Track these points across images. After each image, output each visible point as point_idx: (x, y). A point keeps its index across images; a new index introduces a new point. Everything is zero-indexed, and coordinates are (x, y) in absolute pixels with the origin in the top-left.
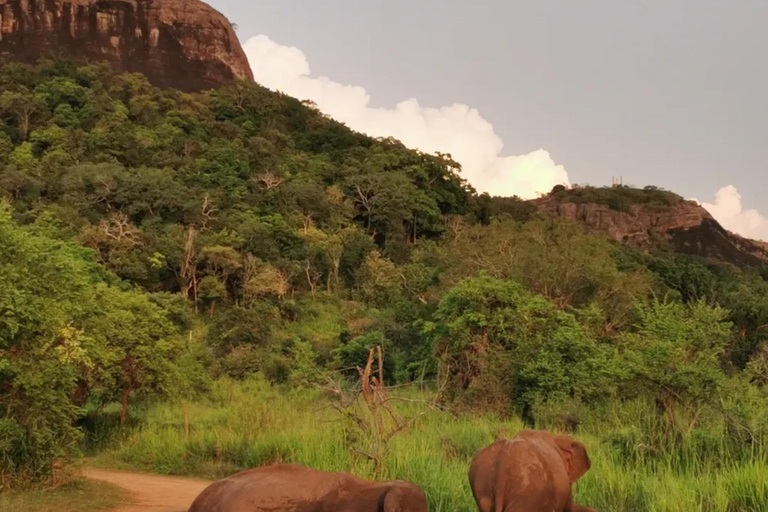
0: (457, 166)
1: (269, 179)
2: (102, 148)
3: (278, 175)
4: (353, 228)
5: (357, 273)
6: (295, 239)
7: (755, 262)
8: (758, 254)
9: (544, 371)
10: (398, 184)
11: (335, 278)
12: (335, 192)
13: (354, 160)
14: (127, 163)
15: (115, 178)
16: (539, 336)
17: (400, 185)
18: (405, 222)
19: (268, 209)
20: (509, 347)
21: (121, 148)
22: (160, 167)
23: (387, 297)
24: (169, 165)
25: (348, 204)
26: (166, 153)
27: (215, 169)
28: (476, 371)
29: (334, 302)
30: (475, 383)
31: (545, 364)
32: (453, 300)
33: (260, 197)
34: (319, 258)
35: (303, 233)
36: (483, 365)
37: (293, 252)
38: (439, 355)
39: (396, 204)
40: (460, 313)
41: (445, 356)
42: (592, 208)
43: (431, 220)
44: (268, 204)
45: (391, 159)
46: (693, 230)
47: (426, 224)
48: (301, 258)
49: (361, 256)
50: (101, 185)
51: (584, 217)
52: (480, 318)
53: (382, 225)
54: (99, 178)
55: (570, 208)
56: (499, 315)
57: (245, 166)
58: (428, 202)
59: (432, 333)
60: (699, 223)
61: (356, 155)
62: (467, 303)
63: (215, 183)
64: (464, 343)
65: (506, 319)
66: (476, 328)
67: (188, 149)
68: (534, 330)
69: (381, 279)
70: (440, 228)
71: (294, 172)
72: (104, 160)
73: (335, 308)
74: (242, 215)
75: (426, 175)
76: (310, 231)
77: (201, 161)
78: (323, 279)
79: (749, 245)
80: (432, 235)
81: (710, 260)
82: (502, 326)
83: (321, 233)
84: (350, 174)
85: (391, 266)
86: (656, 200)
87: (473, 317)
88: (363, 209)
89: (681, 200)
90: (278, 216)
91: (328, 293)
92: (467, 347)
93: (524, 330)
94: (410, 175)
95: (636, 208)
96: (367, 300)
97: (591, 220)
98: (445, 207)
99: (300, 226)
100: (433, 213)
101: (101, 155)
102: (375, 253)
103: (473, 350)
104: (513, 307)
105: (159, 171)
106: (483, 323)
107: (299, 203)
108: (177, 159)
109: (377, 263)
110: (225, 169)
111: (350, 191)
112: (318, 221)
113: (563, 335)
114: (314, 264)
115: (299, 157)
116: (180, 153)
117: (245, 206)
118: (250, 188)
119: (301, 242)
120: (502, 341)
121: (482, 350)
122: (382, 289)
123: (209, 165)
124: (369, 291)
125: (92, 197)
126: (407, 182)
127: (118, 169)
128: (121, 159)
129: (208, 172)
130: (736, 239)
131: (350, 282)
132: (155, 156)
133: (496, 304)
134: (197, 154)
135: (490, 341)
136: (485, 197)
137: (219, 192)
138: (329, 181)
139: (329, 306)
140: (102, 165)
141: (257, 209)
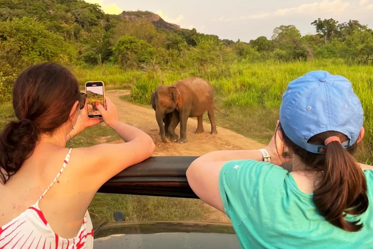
0: (100, 7)
1: (51, 11)
2: (3, 4)
3: (54, 10)
4: (75, 24)
5: (78, 36)
6: (60, 27)
7: (172, 29)
8: (173, 27)
9: (146, 58)
10: (86, 11)
11: (73, 37)
12: (69, 14)
13: (73, 6)
14: (11, 8)
15: (9, 12)
16: (143, 50)
17: (87, 12)
18: (89, 22)
19: (52, 19)
20: (136, 53)
21: (9, 4)
22: (21, 9)
23: (87, 41)
24: (23, 8)
25: (73, 17)
26: (21, 5)
27: (36, 9)
28: (128, 59)
29: (73, 43)
30: (129, 62)
31: (146, 56)
32: (120, 42)
33: (50, 17)
34: (68, 32)
35: (62, 26)
36: (130, 58)
37: (60, 31)
38: (118, 56)
39: (86, 17)
40: (123, 45)
41: (120, 56)
42: (133, 16)
43: (95, 21)
44: (52, 18)
45: (83, 5)
46: (157, 21)
47: (94, 22)
48: (63, 32)
49: (79, 31)
50: (5, 14)
51: (131, 19)
52: (128, 46)
53: (83, 22)
54: (4, 12)
55: (127, 17)
56: (133, 45)
57: (44, 9)
58: (93, 16)
59: (115, 50)
60: (159, 19)
61: (73, 4)
62: (124, 42)
63: (37, 13)
64: (125, 53)
65: (134, 46)
66: (127, 49)
67: (28, 4)
68: (142, 48)
69: (85, 37)
70: (98, 23)
71: (58, 10)
72: (4, 7)
73: (73, 45)
74: (45, 21)
75: (92, 9)
76: (64, 25)
77: (32, 7)
78: (70, 37)
79: (171, 25)
80: (96, 25)
81: (162, 29)
82: (134, 48)
83: (67, 25)
84: (73, 10)
85: (87, 33)
86: (148, 14)
87: (126, 46)
88: (77, 19)
89: (154, 14)
90: (55, 21)
91: (71, 41)
92: (126, 54)
93: (139, 48)
94: (88, 9)
95: (143, 16)
96: (81, 42)
97: (132, 19)
98: (98, 18)
99: (62, 24)
100: (95, 19)
101: (3, 6)
102: (82, 30)
103: (128, 54)
104: (136, 43)
105: (20, 10)
106: (129, 47)
107: (60, 18)
108: (25, 7)
109: (83, 32)
110: (39, 9)
111: (74, 14)
112: (66, 22)
113: (149, 49)
114: (67, 34)
115: (58, 5)
116: (26, 5)
117: (46, 19)
118: (46, 14)
119: (62, 28)
120: (134, 52)
121: (129, 54)
122: (85, 39)
123: (34, 8)
124: (82, 40)
125: (2, 18)
126: (88, 12)
127: (9, 10)
128: (9, 7)
129: (34, 10)
130: (167, 23)
131: (76, 38)
132: (19, 6)
133: (131, 42)
134: (30, 5)
135: (131, 52)
136: (108, 15)
137: (38, 15)
138: (67, 11)
139: (72, 44)
140: (4, 9)
141: (50, 20)
